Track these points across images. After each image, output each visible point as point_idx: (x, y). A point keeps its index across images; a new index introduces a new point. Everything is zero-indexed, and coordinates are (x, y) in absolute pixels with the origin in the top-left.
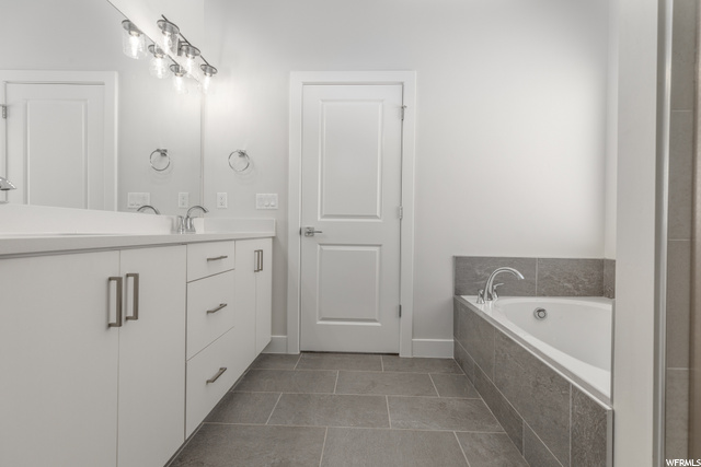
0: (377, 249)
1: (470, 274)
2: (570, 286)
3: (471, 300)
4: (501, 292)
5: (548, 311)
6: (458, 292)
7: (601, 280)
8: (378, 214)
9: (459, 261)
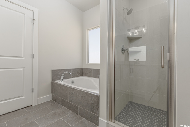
0: (22, 69)
1: (56, 74)
2: (77, 74)
3: (58, 82)
4: (64, 78)
5: (74, 81)
6: (53, 80)
7: (82, 73)
8: (23, 56)
9: (53, 71)
